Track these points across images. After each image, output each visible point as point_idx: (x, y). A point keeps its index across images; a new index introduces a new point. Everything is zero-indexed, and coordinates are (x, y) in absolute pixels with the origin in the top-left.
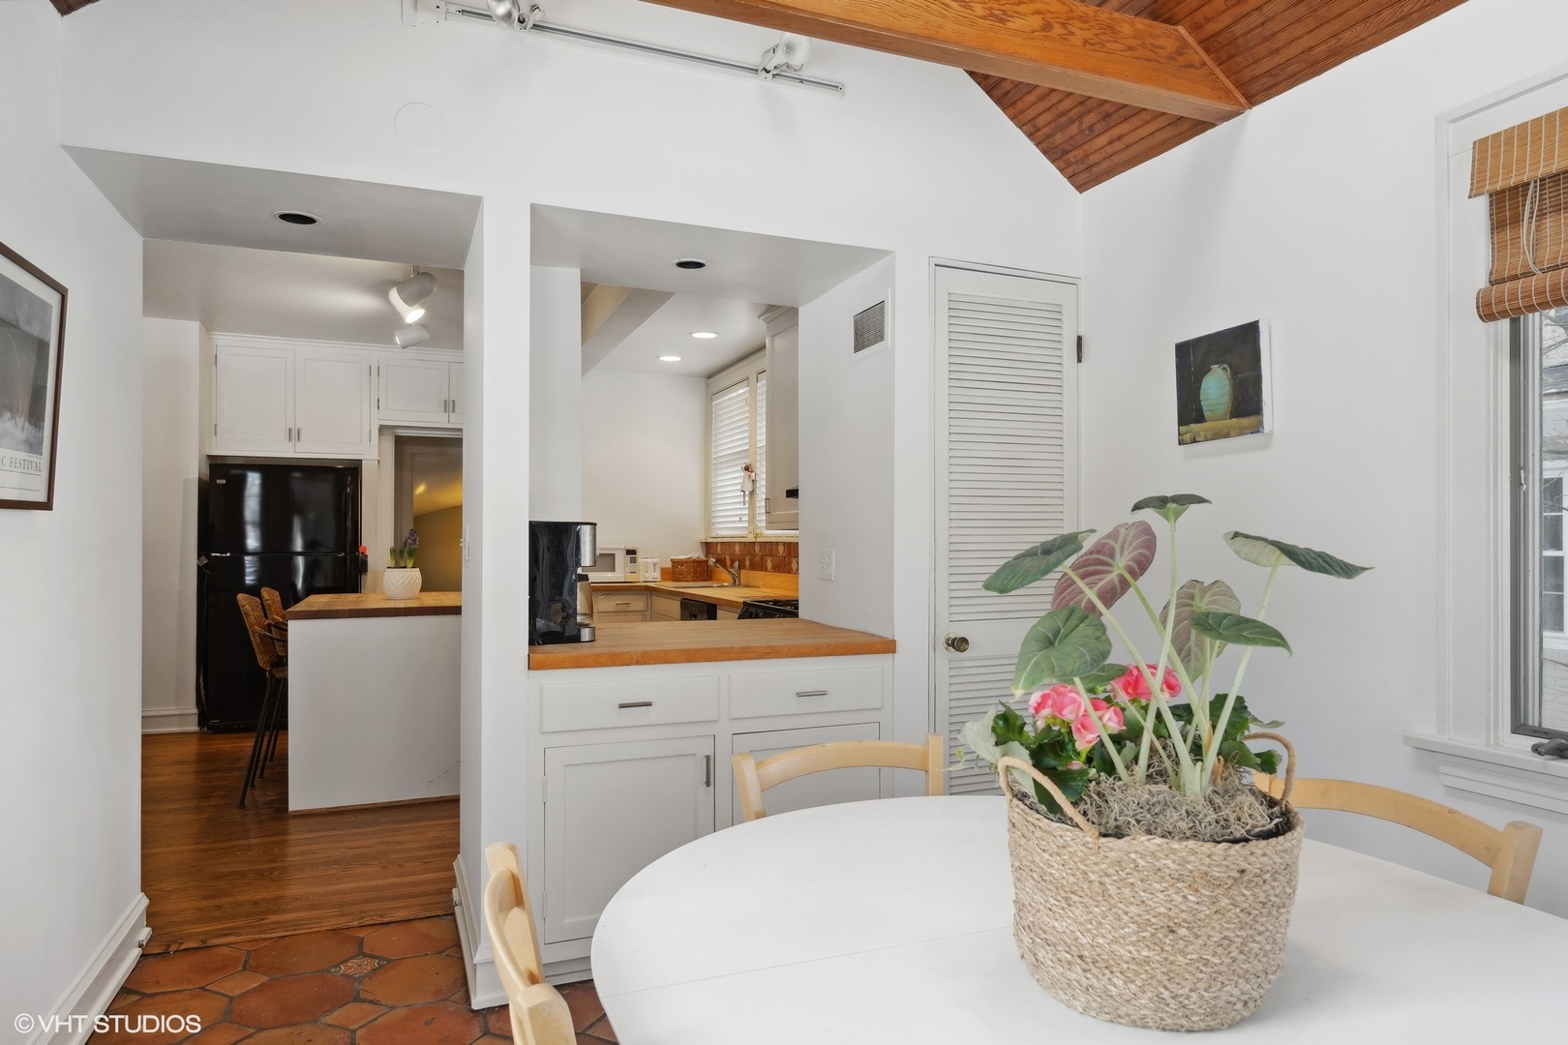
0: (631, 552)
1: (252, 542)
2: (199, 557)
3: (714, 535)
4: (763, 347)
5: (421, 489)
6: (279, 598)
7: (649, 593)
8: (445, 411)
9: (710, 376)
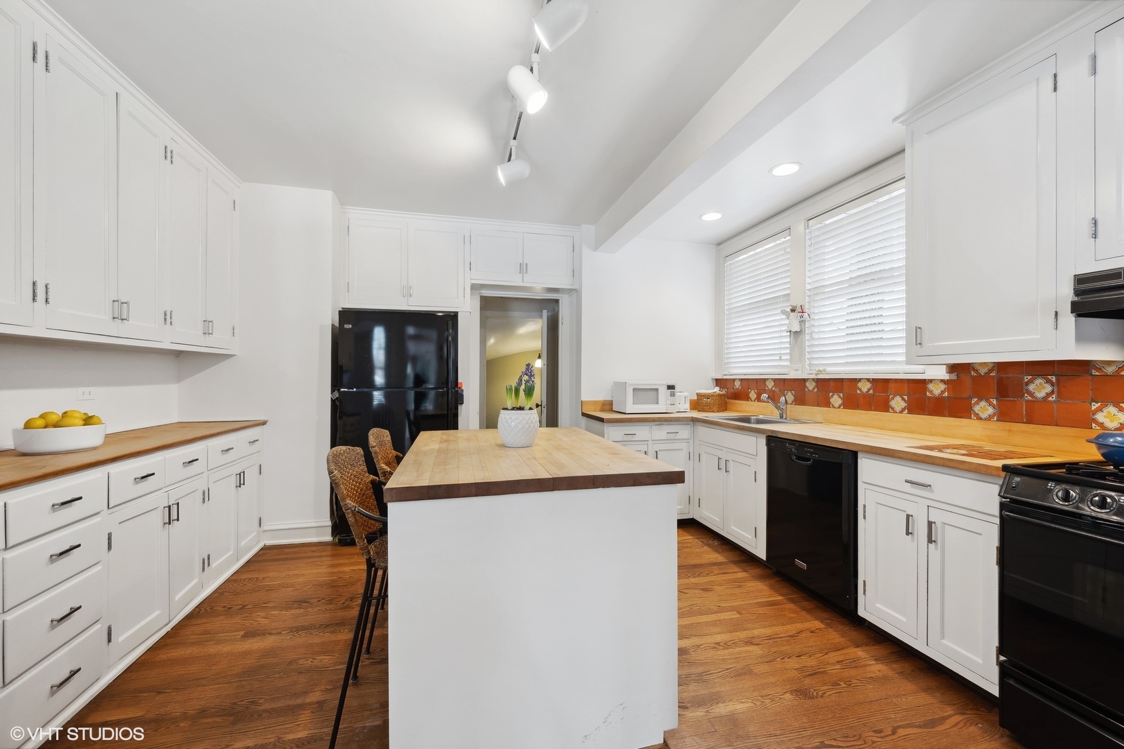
0: (671, 387)
1: (379, 379)
2: (333, 391)
3: (726, 373)
4: (903, 151)
5: (492, 341)
6: (389, 438)
7: (692, 423)
8: (520, 273)
9: (719, 244)
